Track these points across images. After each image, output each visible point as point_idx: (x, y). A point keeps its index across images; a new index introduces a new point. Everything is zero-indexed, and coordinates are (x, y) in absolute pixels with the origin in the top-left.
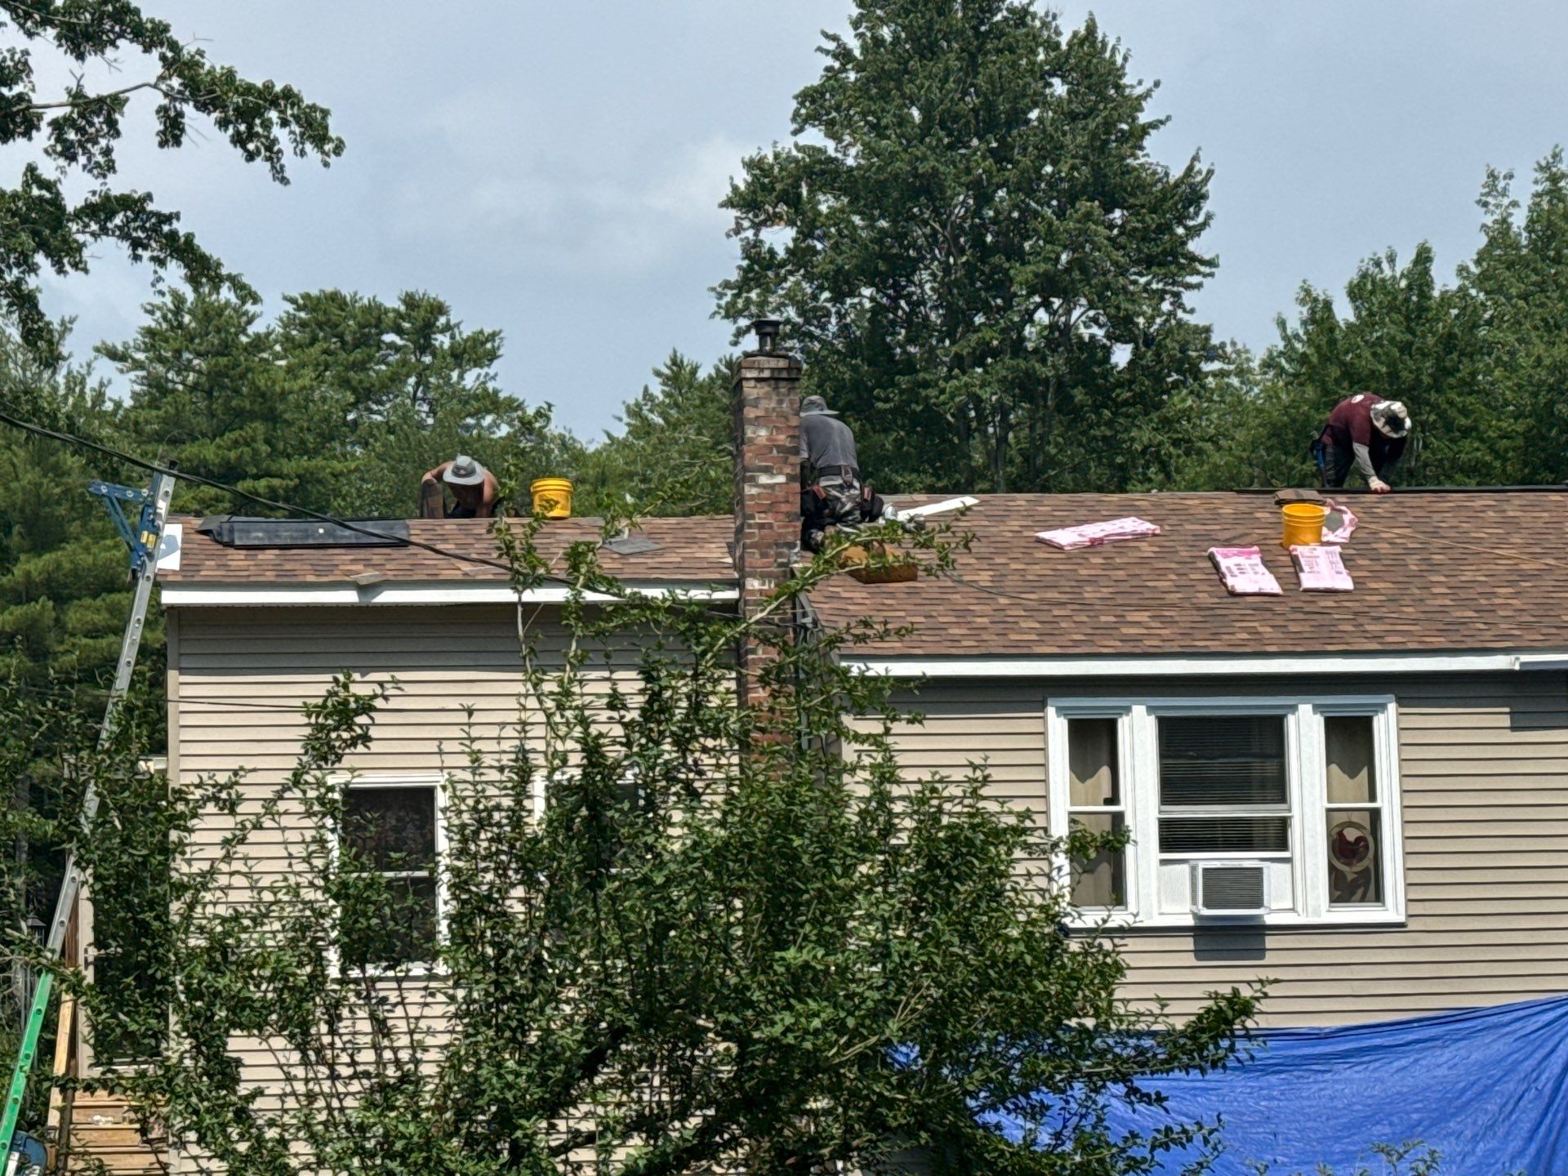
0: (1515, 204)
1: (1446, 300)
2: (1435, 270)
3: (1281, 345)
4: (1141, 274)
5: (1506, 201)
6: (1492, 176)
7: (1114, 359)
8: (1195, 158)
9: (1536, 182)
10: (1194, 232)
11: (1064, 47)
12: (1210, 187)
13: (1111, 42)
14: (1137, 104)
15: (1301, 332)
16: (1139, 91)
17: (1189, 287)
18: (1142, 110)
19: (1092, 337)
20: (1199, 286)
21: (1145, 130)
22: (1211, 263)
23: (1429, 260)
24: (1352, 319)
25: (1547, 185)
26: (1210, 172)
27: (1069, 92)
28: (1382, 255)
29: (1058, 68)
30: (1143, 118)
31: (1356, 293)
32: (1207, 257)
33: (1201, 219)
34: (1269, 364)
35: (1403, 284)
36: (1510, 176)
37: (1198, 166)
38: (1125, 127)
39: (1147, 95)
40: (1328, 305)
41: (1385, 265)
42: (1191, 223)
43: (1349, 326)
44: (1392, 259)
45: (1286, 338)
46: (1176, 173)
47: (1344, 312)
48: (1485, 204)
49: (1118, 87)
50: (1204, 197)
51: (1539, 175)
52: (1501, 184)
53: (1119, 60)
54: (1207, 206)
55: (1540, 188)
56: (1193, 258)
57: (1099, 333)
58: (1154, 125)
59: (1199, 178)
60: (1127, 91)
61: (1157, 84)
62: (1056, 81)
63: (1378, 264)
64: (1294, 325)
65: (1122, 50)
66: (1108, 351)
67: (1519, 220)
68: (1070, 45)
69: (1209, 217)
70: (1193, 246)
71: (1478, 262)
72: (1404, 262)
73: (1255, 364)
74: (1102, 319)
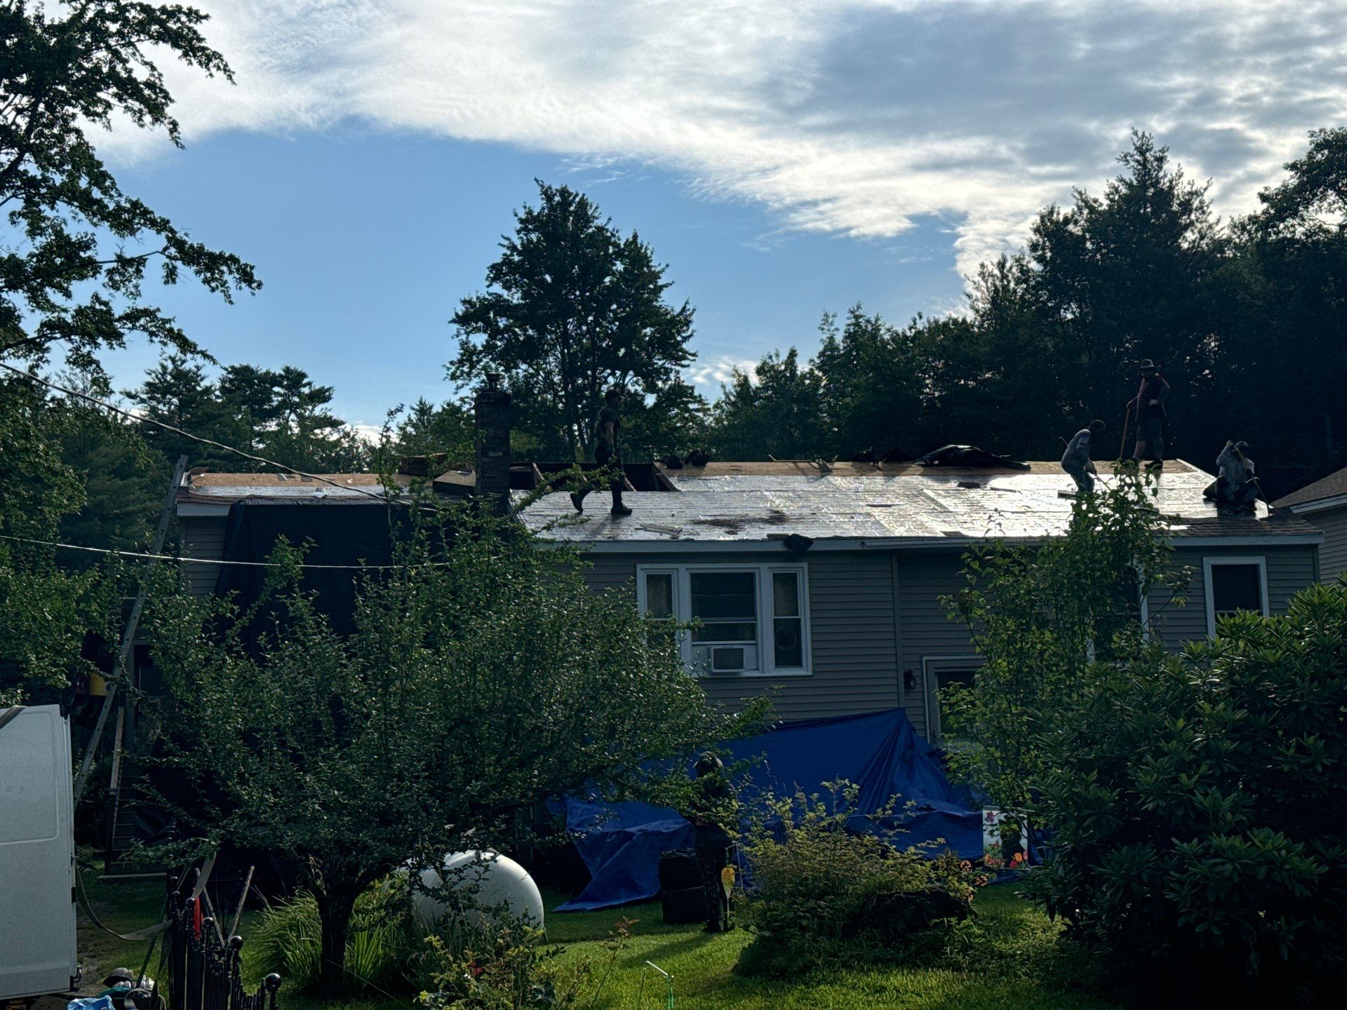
0: (837, 329)
1: (804, 376)
2: (797, 360)
3: (723, 398)
4: (659, 360)
5: (832, 328)
6: (826, 315)
7: (646, 402)
8: (687, 303)
9: (848, 318)
10: (685, 339)
11: (622, 246)
12: (693, 318)
13: (645, 244)
14: (656, 276)
15: (733, 391)
16: (658, 269)
17: (683, 366)
18: (660, 278)
19: (636, 390)
20: (688, 366)
21: (661, 288)
22: (694, 355)
23: (796, 355)
24: (758, 385)
25: (853, 320)
26: (694, 310)
27: (625, 269)
28: (773, 353)
29: (619, 254)
30: (660, 282)
31: (760, 371)
32: (692, 352)
33: (689, 333)
34: (717, 406)
35: (783, 367)
36: (834, 316)
37: (688, 307)
38: (652, 286)
39: (662, 271)
40: (746, 379)
41: (774, 358)
42: (684, 335)
43: (757, 388)
44: (777, 355)
45: (725, 393)
47: (755, 381)
48: (823, 329)
49: (649, 267)
50: (690, 322)
51: (850, 315)
52: (830, 320)
53: (649, 252)
54: (692, 327)
55: (849, 322)
56: (685, 352)
58: (666, 286)
59: (688, 313)
60: (653, 269)
62: (618, 263)
63: (770, 357)
64: (730, 388)
65: (650, 247)
66: (643, 398)
67: (839, 338)
68: (625, 244)
69: (693, 331)
70: (684, 346)
72: (784, 356)
73: (711, 406)
74: (641, 382)
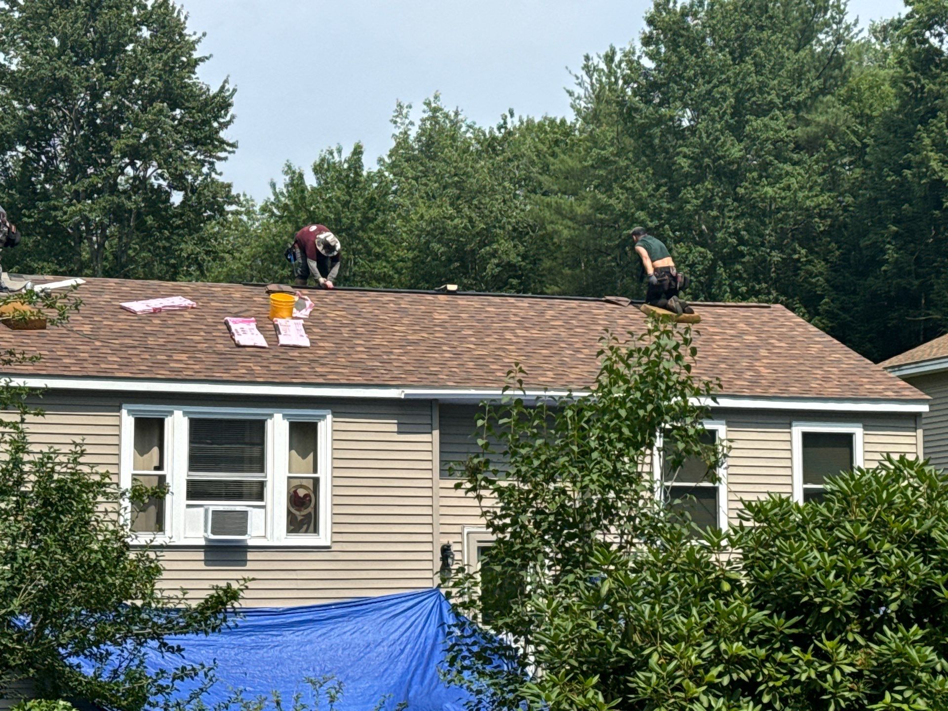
0: (412, 123)
1: (370, 178)
2: (365, 159)
3: (272, 198)
4: (190, 149)
5: (407, 121)
6: (400, 106)
7: (172, 200)
8: (226, 81)
9: (424, 112)
10: (225, 125)
11: (149, 8)
12: (234, 100)
13: (178, 7)
14: (192, 46)
15: (285, 191)
16: (194, 38)
17: (219, 159)
18: (195, 50)
19: (160, 186)
20: (225, 159)
21: (197, 62)
22: (233, 145)
23: (361, 153)
24: (315, 185)
25: (430, 114)
26: (235, 90)
27: (151, 36)
28: (334, 148)
29: (146, 21)
30: (196, 55)
31: (318, 169)
32: (231, 142)
33: (228, 118)
34: (264, 209)
35: (346, 166)
36: (410, 107)
37: (227, 86)
38: (184, 59)
39: (199, 41)
40: (301, 176)
41: (336, 154)
42: (222, 120)
43: (313, 189)
44: (339, 151)
45: (275, 194)
46: (214, 90)
47: (311, 181)
48: (395, 122)
49: (181, 35)
50: (230, 105)
51: (425, 107)
52: (405, 111)
53: (182, 18)
54: (232, 111)
56: (222, 142)
57: (164, 184)
58: (202, 60)
59: (228, 94)
60: (187, 38)
61: (204, 35)
62: (144, 28)
63: (331, 153)
64: (281, 187)
65: (184, 12)
66: (169, 195)
67: (413, 133)
68: (153, 7)
69: (233, 117)
70: (223, 134)
71: (390, 156)
72: (347, 153)
73: (257, 209)
74: (166, 175)
